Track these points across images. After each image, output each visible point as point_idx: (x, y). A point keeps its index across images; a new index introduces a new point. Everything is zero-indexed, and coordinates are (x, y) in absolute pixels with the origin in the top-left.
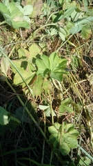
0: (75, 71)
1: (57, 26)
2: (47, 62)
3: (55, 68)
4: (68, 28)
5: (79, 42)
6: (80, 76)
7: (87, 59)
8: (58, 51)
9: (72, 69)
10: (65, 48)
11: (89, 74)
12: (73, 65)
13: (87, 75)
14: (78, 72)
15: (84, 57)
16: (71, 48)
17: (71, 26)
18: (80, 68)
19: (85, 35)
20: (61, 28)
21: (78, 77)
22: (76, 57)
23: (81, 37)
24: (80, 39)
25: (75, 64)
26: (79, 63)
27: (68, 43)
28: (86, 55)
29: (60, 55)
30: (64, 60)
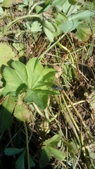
0: (67, 86)
1: (42, 18)
2: (24, 73)
3: (36, 84)
4: (59, 23)
5: (73, 45)
6: (74, 94)
7: (85, 69)
8: (42, 56)
9: (63, 83)
10: (55, 53)
11: (90, 92)
12: (65, 77)
13: (86, 94)
14: (71, 89)
15: (80, 67)
16: (63, 53)
17: (62, 21)
18: (75, 82)
19: (82, 36)
20: (47, 22)
21: (72, 95)
22: (70, 66)
23: (76, 38)
24: (75, 41)
25: (68, 75)
26: (73, 75)
27: (58, 47)
28: (83, 64)
29: (46, 63)
30: (51, 70)
